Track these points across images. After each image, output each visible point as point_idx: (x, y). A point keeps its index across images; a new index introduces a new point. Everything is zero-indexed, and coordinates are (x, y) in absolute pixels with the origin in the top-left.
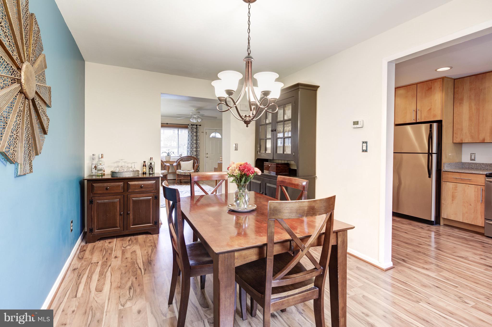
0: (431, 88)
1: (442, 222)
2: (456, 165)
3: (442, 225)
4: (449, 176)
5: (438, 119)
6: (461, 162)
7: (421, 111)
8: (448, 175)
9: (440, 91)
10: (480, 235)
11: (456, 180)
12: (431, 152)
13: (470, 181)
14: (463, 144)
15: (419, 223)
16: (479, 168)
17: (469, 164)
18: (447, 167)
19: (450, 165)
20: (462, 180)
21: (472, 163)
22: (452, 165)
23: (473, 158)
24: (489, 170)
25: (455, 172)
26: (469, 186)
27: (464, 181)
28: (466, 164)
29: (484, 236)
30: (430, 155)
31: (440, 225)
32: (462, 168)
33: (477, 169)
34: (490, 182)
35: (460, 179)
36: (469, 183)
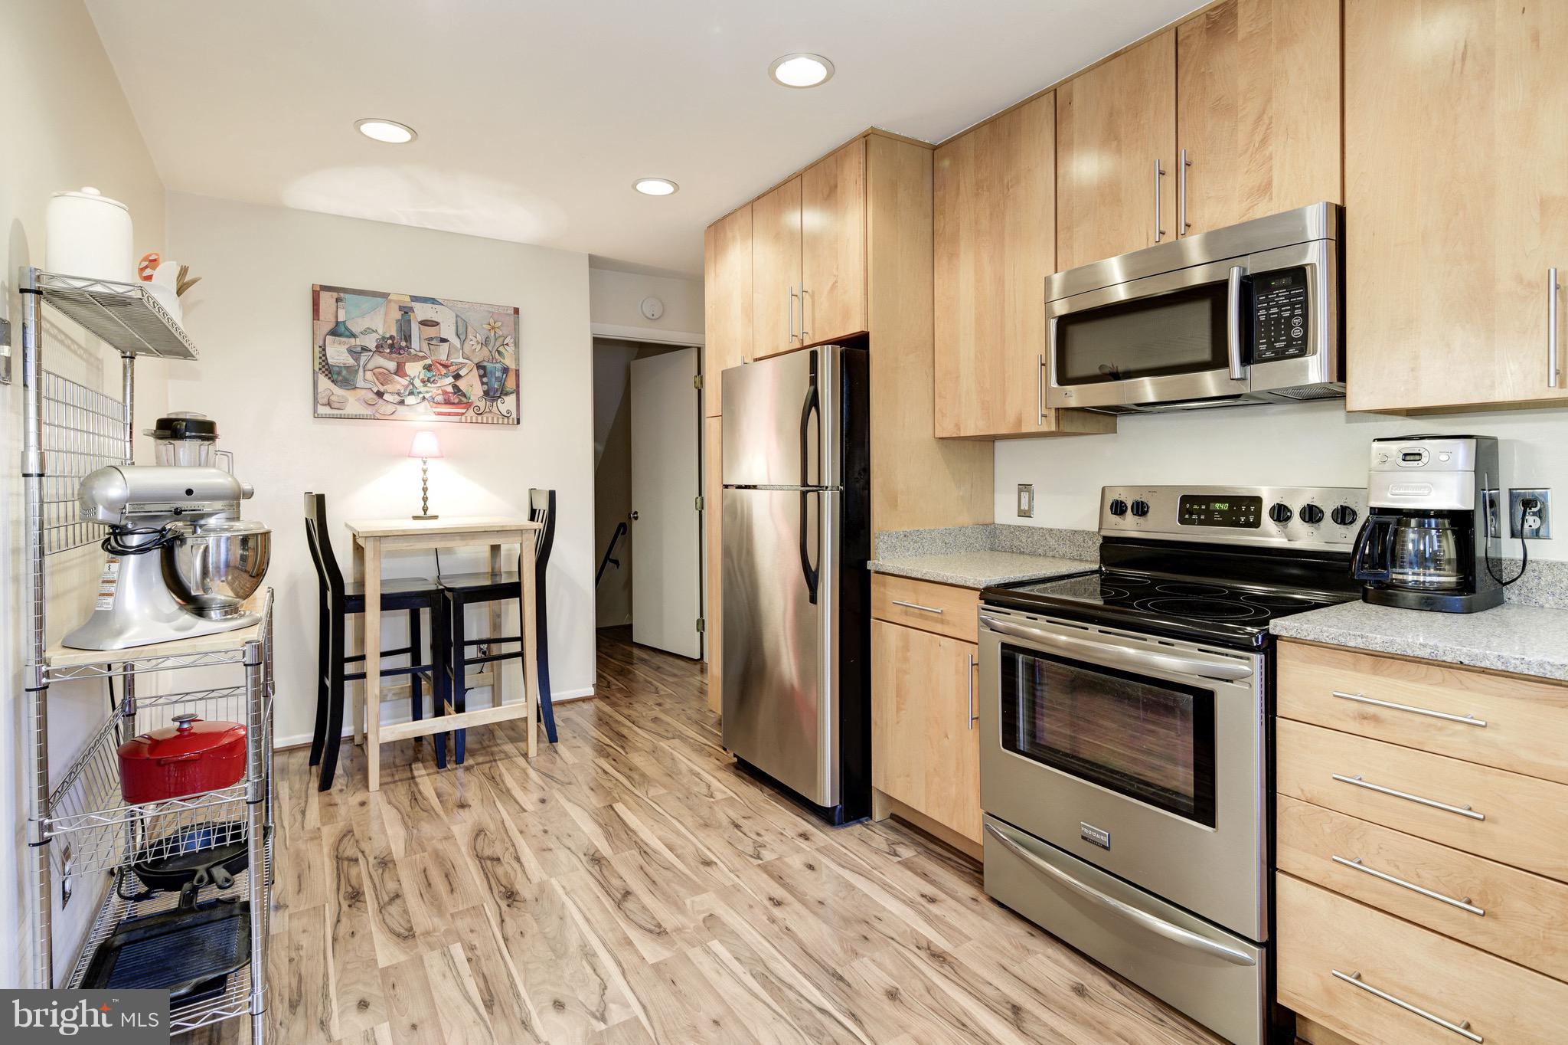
0: (836, 187)
1: (878, 809)
3: (879, 818)
5: (850, 329)
6: (988, 522)
7: (812, 296)
9: (858, 196)
10: (975, 886)
11: (906, 613)
12: (812, 480)
13: (942, 622)
14: (998, 444)
15: (792, 812)
16: (1040, 551)
17: (1012, 530)
18: (893, 548)
19: (912, 539)
20: (921, 616)
21: (1019, 527)
22: (924, 541)
23: (1025, 506)
24: (1070, 559)
25: (901, 574)
26: (942, 643)
27: (926, 618)
28: (1004, 532)
29: (982, 898)
30: (812, 497)
31: (871, 822)
32: (991, 549)
33: (1032, 554)
34: (991, 630)
35: (916, 611)
36: (939, 628)
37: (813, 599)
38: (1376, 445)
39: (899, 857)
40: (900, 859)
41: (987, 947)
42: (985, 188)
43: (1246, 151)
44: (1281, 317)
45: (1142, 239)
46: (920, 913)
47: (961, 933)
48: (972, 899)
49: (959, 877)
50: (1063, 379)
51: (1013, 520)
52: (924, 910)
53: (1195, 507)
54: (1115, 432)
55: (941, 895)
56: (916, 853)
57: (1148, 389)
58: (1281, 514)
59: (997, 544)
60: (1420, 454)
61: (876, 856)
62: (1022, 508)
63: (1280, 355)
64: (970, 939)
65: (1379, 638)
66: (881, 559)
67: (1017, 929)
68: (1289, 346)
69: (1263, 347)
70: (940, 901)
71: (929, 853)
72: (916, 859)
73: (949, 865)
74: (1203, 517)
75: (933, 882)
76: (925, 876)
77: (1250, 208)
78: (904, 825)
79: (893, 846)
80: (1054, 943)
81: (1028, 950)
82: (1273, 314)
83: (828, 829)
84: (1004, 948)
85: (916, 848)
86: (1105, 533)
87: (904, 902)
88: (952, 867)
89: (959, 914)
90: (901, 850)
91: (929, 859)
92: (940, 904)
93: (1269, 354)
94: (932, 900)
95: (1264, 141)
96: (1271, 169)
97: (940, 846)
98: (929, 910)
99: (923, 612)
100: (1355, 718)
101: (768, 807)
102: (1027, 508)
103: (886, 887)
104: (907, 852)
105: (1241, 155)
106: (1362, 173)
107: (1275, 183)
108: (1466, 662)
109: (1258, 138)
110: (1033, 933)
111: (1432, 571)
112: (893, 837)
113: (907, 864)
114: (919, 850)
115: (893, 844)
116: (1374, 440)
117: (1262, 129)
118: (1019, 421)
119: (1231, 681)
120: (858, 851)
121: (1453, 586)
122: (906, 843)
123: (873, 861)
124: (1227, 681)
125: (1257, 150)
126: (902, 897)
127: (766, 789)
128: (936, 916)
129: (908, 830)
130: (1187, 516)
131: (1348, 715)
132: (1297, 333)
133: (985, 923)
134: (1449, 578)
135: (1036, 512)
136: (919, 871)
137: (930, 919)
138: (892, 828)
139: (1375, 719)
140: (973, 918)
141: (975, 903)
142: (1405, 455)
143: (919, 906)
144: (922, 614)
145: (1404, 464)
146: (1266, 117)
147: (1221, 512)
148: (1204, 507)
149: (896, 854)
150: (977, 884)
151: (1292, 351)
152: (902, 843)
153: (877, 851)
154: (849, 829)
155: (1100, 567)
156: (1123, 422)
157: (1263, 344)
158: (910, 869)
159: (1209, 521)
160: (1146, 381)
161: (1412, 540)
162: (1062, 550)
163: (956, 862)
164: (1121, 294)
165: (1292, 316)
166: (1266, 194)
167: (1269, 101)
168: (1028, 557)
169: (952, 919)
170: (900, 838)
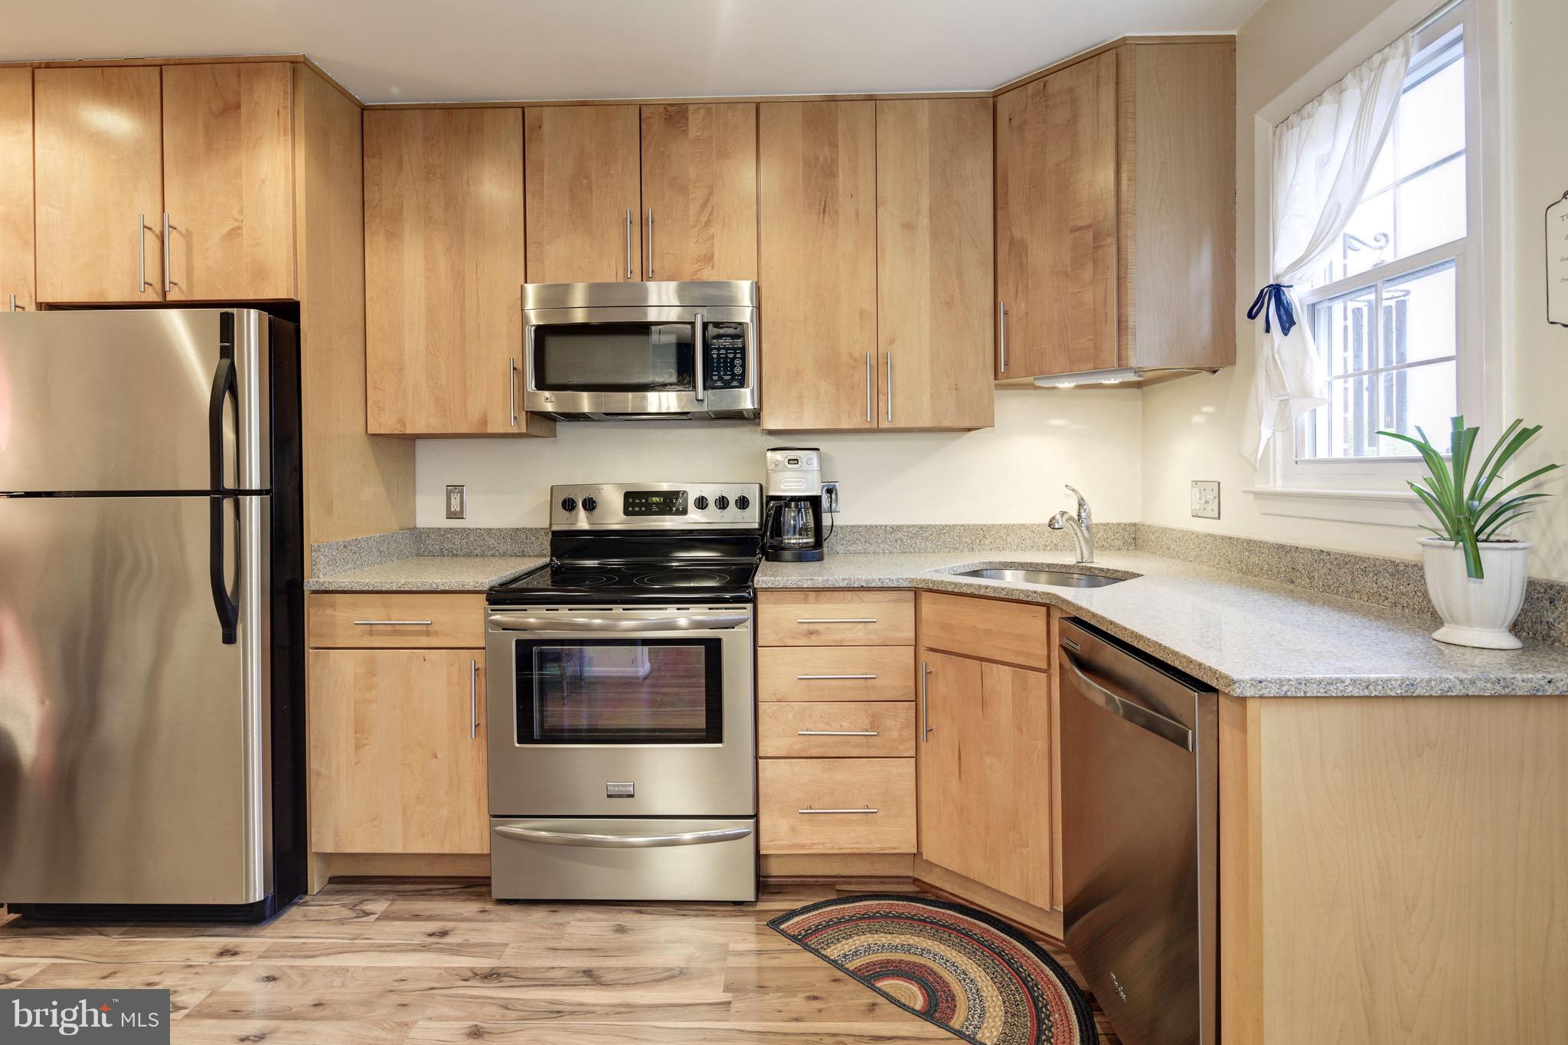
0: (238, 107)
1: (316, 879)
2: (384, 548)
3: (316, 889)
4: (337, 614)
5: (278, 291)
6: (411, 526)
7: (188, 236)
8: (335, 610)
9: (282, 132)
10: (475, 900)
11: (371, 633)
12: (229, 483)
13: (428, 634)
14: (419, 443)
15: (181, 937)
16: (478, 551)
17: (443, 533)
18: (333, 562)
19: (352, 551)
20: (395, 633)
21: (451, 529)
22: (362, 550)
23: (455, 506)
24: (511, 556)
25: (366, 588)
26: (427, 658)
27: (404, 633)
28: (432, 536)
29: (489, 906)
30: (228, 505)
31: (307, 898)
32: (418, 555)
33: (468, 555)
34: (503, 629)
35: (389, 628)
36: (423, 641)
37: (229, 638)
38: (769, 454)
39: (373, 914)
40: (377, 916)
41: (526, 942)
42: (438, 175)
43: (695, 226)
44: (727, 357)
45: (609, 273)
46: (441, 951)
47: (495, 945)
48: (481, 912)
49: (452, 900)
50: (541, 385)
51: (439, 521)
52: (441, 946)
53: (637, 501)
54: (555, 436)
55: (449, 925)
56: (390, 902)
57: (585, 402)
58: (701, 503)
59: (423, 549)
60: (797, 460)
61: (345, 926)
62: (453, 509)
63: (727, 385)
64: (507, 945)
65: (820, 579)
66: (321, 576)
67: (539, 914)
68: (733, 379)
69: (715, 378)
70: (451, 931)
71: (405, 895)
72: (395, 907)
73: (434, 895)
74: (643, 509)
75: (429, 918)
76: (417, 917)
77: (698, 271)
78: (349, 883)
79: (357, 908)
80: (575, 907)
81: (561, 924)
82: (722, 354)
83: (254, 930)
84: (541, 934)
85: (385, 897)
86: (555, 528)
87: (414, 950)
88: (438, 895)
89: (479, 930)
90: (369, 907)
91: (409, 900)
92: (453, 932)
93: (719, 384)
94: (444, 934)
95: (708, 223)
96: (713, 245)
97: (411, 883)
98: (447, 944)
99: (397, 628)
100: (805, 635)
101: (134, 948)
102: (458, 509)
103: (384, 949)
104: (379, 906)
105: (691, 228)
106: (770, 267)
107: (716, 256)
108: (865, 585)
109: (704, 219)
110: (554, 909)
111: (797, 536)
112: (348, 899)
113: (386, 917)
114: (390, 897)
115: (355, 906)
116: (768, 450)
117: (706, 213)
118: (484, 421)
119: (734, 628)
120: (318, 933)
121: (813, 544)
122: (369, 898)
123: (347, 934)
124: (730, 628)
125: (704, 227)
126: (410, 948)
127: (109, 930)
128: (459, 944)
129: (363, 885)
130: (630, 509)
131: (802, 635)
132: (738, 370)
133: (509, 924)
134: (811, 540)
135: (467, 513)
136: (407, 916)
137: (457, 950)
138: (338, 892)
139: (817, 632)
140: (495, 926)
141: (486, 913)
142: (790, 460)
143: (434, 946)
144: (396, 630)
145: (789, 466)
146: (709, 206)
147: (657, 504)
148: (643, 501)
149: (367, 914)
150: (474, 898)
151: (735, 383)
152: (364, 900)
153: (341, 922)
154: (285, 916)
155: (551, 560)
156: (564, 429)
157: (715, 375)
158: (395, 919)
159: (649, 512)
160: (585, 395)
161: (790, 516)
162: (502, 548)
163: (438, 889)
164: (579, 317)
165: (735, 358)
166: (710, 262)
167: (711, 194)
168: (464, 559)
169: (475, 938)
170: (357, 897)
